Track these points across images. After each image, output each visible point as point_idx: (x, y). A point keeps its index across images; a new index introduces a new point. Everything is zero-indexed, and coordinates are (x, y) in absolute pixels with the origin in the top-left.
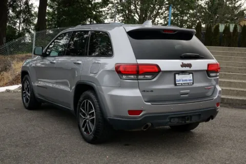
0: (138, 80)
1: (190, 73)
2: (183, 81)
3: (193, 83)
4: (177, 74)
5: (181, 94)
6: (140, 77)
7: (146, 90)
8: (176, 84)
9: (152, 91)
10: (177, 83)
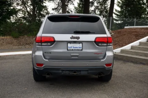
0: (42, 46)
1: (80, 43)
2: (74, 47)
3: (82, 50)
4: (69, 43)
5: (72, 56)
6: (43, 44)
7: (47, 52)
8: (68, 50)
9: (51, 53)
10: (68, 48)
